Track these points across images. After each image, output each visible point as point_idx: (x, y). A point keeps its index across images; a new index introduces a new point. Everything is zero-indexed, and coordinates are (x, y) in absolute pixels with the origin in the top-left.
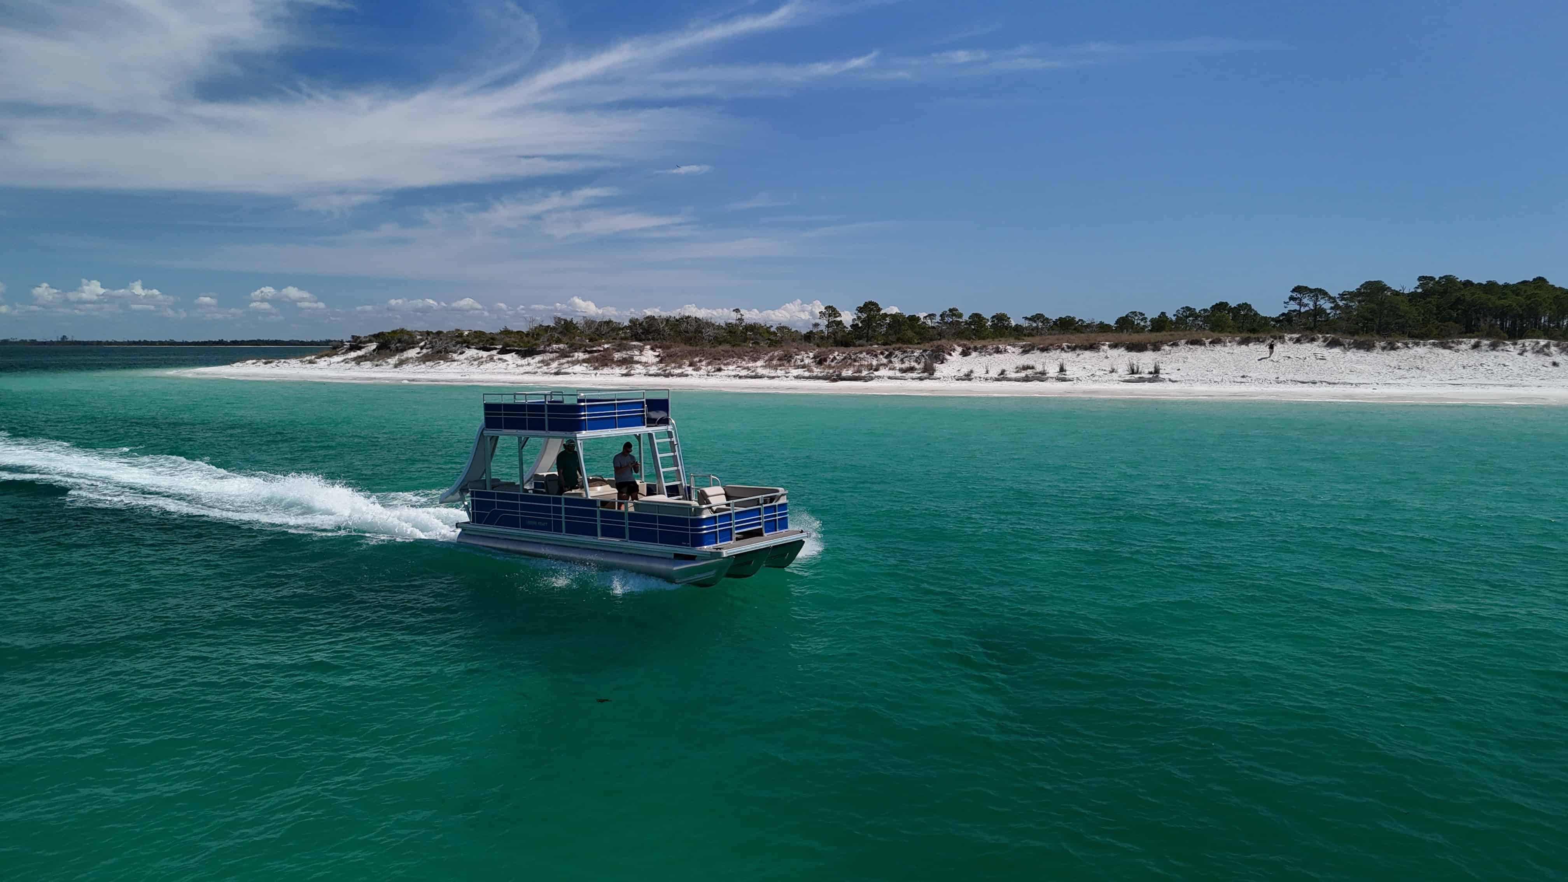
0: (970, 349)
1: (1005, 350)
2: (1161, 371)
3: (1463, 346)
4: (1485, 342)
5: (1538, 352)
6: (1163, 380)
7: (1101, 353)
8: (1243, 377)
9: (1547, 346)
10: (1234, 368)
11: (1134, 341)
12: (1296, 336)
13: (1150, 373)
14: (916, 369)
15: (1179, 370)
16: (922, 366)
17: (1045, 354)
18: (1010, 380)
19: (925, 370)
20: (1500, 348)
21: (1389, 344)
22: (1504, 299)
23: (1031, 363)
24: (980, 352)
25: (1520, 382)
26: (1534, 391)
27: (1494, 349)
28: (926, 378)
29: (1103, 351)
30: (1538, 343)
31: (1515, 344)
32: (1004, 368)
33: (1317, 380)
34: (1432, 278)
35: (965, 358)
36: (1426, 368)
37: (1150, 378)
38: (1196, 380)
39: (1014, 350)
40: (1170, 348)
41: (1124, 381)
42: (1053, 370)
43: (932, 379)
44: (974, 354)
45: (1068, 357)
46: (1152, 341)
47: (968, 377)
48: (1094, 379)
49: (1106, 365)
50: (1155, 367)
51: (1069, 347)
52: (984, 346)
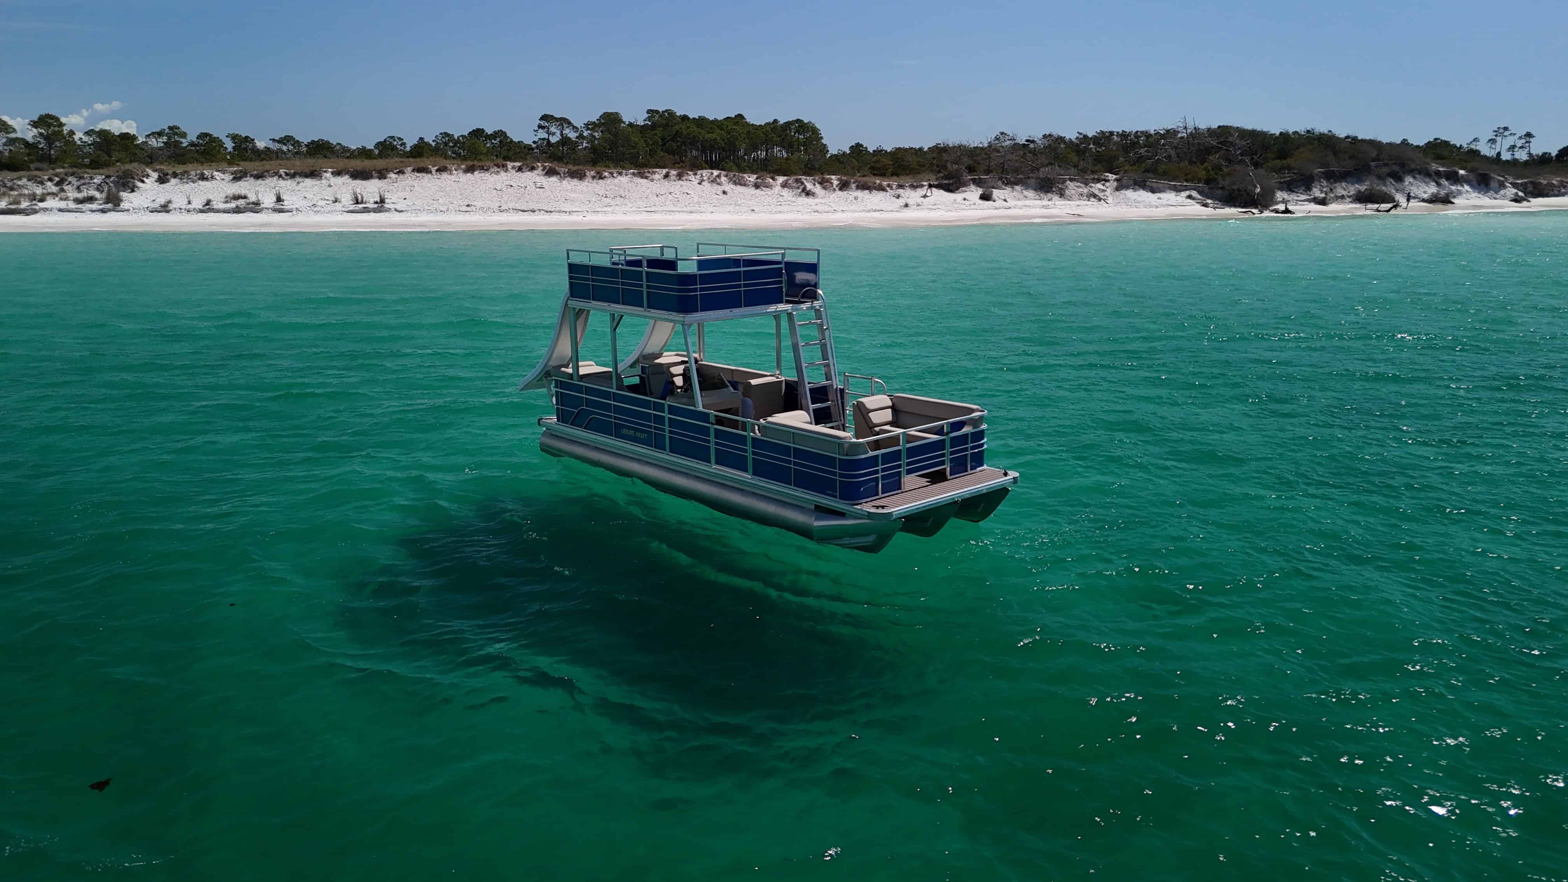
0: (167, 174)
1: (212, 177)
2: (386, 201)
3: (657, 176)
4: (673, 172)
5: (712, 181)
6: (389, 210)
7: (324, 181)
8: (468, 206)
9: (719, 176)
10: (460, 197)
11: (359, 168)
12: (518, 164)
13: (376, 203)
14: (96, 199)
15: (405, 199)
16: (104, 195)
17: (260, 181)
18: (218, 211)
19: (108, 200)
20: (684, 178)
21: (598, 173)
22: (712, 133)
23: (243, 192)
24: (181, 179)
25: (699, 209)
26: (708, 217)
27: (680, 179)
28: (110, 210)
29: (326, 178)
30: (712, 174)
31: (695, 174)
32: (211, 197)
33: (536, 209)
34: (657, 112)
35: (162, 186)
36: (627, 197)
37: (374, 208)
38: (422, 209)
39: (223, 176)
40: (396, 176)
41: (348, 212)
42: (268, 200)
43: (118, 211)
44: (173, 181)
45: (286, 187)
46: (378, 168)
47: (165, 208)
48: (315, 209)
49: (329, 194)
50: (380, 196)
51: (287, 174)
52: (186, 172)
